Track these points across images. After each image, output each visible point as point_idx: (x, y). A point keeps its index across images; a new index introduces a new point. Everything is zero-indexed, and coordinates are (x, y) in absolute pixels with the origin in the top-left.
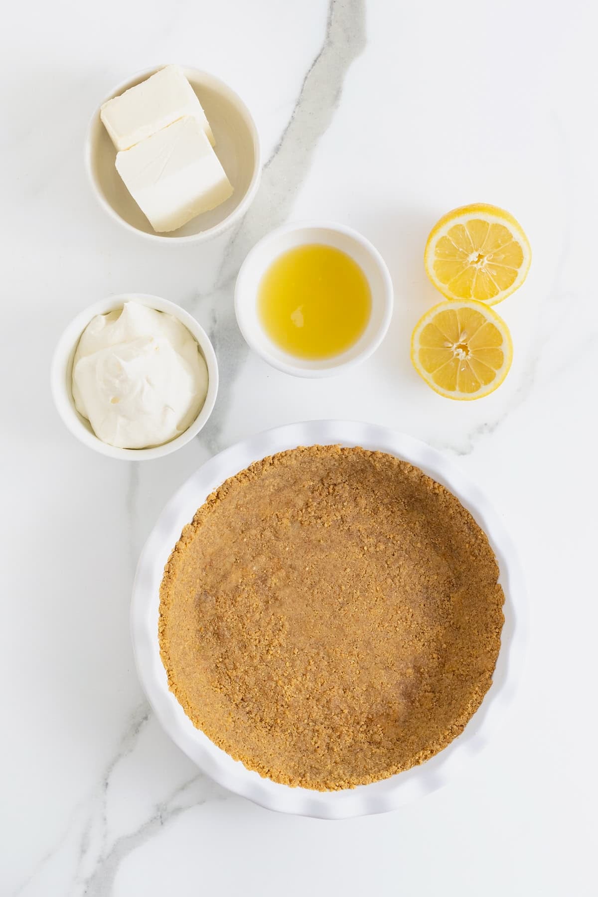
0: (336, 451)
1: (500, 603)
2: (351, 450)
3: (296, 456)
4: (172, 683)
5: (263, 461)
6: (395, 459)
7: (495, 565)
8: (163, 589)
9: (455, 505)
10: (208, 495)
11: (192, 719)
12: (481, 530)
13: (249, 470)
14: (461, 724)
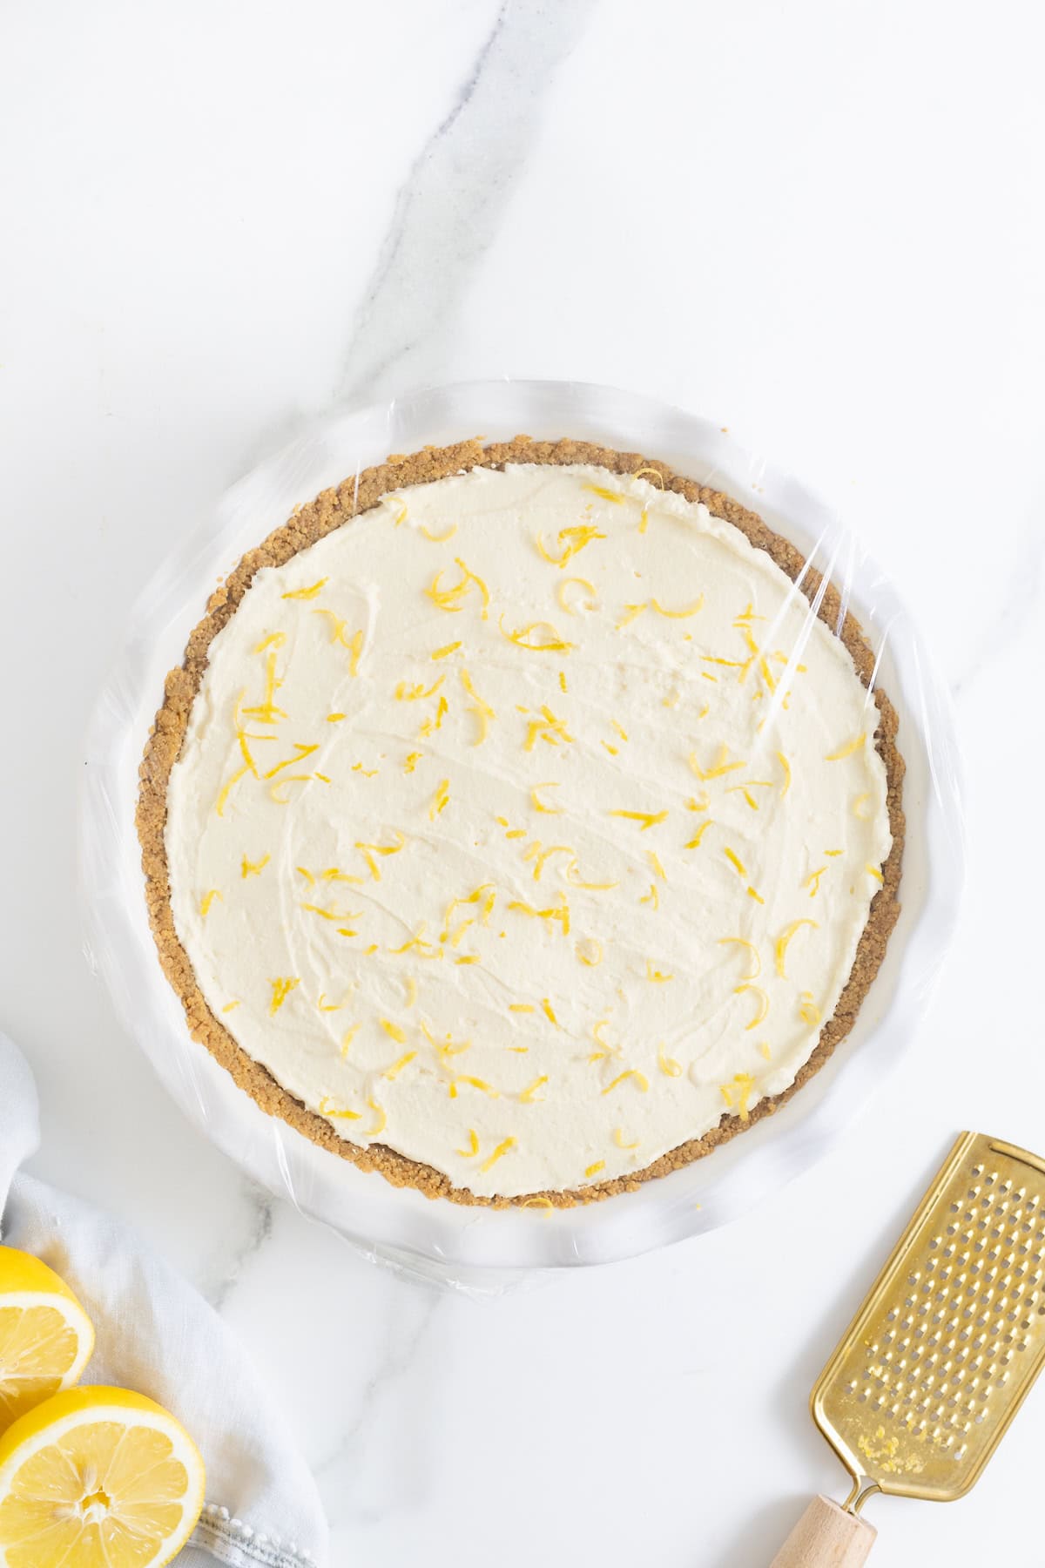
0: (473, 456)
1: (890, 731)
2: (507, 448)
3: (388, 480)
4: (196, 1022)
5: (318, 501)
6: (607, 451)
8: (145, 819)
9: (756, 531)
10: (207, 597)
11: (253, 1095)
13: (290, 528)
14: (846, 1010)
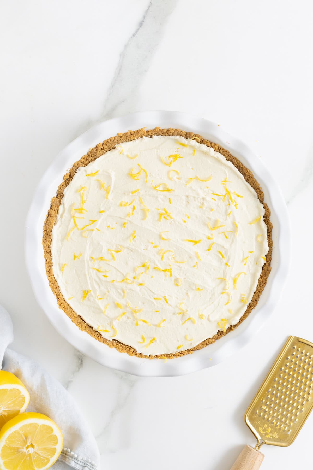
0: (143, 133)
1: (268, 216)
2: (153, 131)
3: (118, 140)
4: (60, 303)
5: (96, 147)
6: (183, 132)
7: (260, 191)
8: (45, 242)
10: (63, 176)
11: (77, 325)
12: (247, 169)
14: (255, 299)
